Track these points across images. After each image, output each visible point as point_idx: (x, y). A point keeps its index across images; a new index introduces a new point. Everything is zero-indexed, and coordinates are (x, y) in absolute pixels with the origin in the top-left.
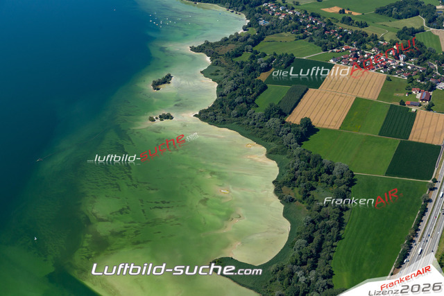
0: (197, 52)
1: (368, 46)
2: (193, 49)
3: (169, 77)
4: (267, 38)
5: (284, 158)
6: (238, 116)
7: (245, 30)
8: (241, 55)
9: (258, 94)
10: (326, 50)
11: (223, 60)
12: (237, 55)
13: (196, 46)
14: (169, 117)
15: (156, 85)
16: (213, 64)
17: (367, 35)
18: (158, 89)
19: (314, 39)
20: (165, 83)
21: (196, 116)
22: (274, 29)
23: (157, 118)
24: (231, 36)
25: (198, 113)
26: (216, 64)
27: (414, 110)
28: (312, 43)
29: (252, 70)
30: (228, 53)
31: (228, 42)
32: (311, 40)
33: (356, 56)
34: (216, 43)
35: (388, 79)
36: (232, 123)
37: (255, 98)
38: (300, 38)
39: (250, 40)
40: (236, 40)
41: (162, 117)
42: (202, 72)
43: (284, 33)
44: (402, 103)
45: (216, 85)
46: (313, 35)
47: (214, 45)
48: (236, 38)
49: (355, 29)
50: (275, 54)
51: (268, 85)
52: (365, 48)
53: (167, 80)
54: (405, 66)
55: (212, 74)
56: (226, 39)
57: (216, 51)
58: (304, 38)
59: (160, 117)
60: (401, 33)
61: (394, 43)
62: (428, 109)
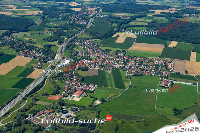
1: (32, 50)
10: (17, 51)
19: (16, 48)
22: (3, 45)
27: (34, 69)
28: (14, 49)
35: (33, 60)
38: (11, 48)
43: (6, 46)
49: (31, 44)
60: (45, 46)
61: (41, 49)
62: (39, 68)
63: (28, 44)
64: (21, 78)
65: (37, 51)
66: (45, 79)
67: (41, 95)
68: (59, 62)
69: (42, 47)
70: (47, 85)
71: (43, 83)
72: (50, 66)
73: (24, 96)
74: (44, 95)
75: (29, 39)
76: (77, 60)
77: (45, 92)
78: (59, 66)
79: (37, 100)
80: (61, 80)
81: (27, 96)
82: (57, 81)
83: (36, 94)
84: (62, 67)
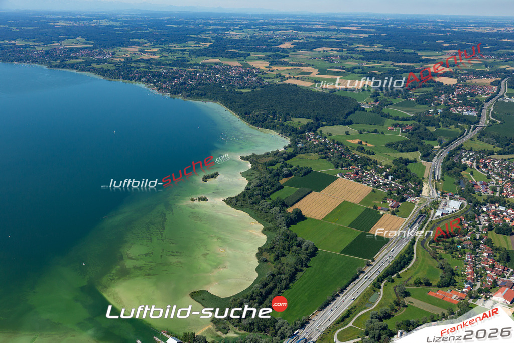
0: (244, 160)
1: (369, 168)
2: (243, 158)
3: (217, 174)
4: (299, 156)
5: (273, 234)
6: (253, 204)
7: (285, 149)
8: (274, 165)
9: (274, 191)
10: (337, 167)
11: (260, 167)
12: (271, 165)
13: (245, 156)
14: (205, 199)
15: (205, 179)
16: (251, 169)
17: (371, 160)
18: (206, 181)
19: (333, 160)
20: (212, 177)
21: (224, 201)
22: (306, 150)
23: (196, 199)
24: (272, 152)
25: (226, 199)
26: (253, 169)
27: (382, 213)
28: (330, 162)
29: (277, 175)
30: (266, 163)
31: (269, 155)
32: (330, 160)
33: (357, 173)
34: (260, 155)
35: (374, 191)
36: (247, 208)
37: (271, 194)
38: (322, 158)
39: (284, 155)
40: (275, 154)
41: (200, 199)
42: (241, 173)
43: (312, 154)
44: (376, 208)
45: (248, 182)
46: (333, 157)
47: (257, 157)
48: (276, 154)
49: (363, 155)
50: (298, 166)
51: (285, 186)
52: (366, 169)
53: (214, 176)
54: (390, 184)
55: (248, 175)
56: (268, 153)
57: (258, 161)
58: (325, 158)
59: (199, 199)
60: (395, 161)
61: (388, 167)
62: (393, 213)
63: (358, 154)
64: (358, 232)
65: (380, 172)
66: (413, 242)
67: (412, 281)
68: (435, 205)
69: (388, 162)
70: (420, 259)
71: (409, 251)
72: (415, 210)
73: (375, 277)
74: (418, 283)
75: (357, 141)
76: (477, 204)
77: (421, 275)
78: (439, 213)
79: (407, 294)
80: (451, 249)
81: (380, 280)
82: (441, 252)
83: (399, 277)
84: (446, 217)
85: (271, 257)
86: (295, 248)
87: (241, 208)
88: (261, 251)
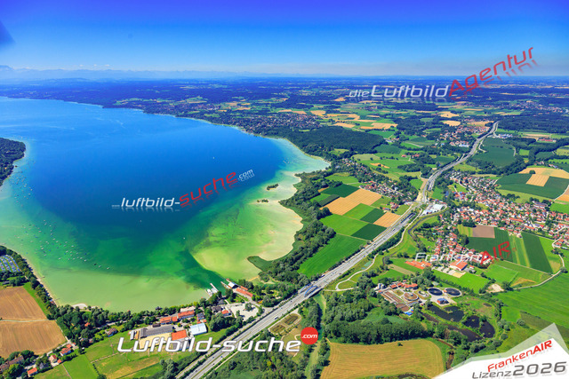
1: (382, 182)
2: (296, 175)
3: (277, 185)
4: (335, 174)
5: (308, 223)
6: (297, 204)
7: (326, 169)
8: (317, 180)
9: (314, 197)
10: (360, 182)
11: (307, 181)
12: (315, 180)
13: (298, 174)
15: (269, 188)
17: (384, 177)
19: (358, 176)
20: (273, 187)
21: (279, 202)
22: (341, 170)
23: (261, 201)
24: (317, 171)
26: (302, 182)
27: (385, 211)
28: (356, 178)
29: (318, 186)
30: (311, 178)
33: (373, 186)
34: (308, 173)
35: (382, 197)
36: (293, 207)
37: (311, 198)
38: (351, 175)
39: (325, 173)
40: (319, 173)
43: (345, 173)
44: (381, 208)
45: (297, 190)
46: (359, 174)
47: (306, 174)
49: (380, 173)
50: (333, 181)
51: (321, 194)
52: (380, 183)
53: (275, 186)
54: (395, 193)
55: (298, 186)
56: (314, 172)
57: (306, 177)
58: (353, 175)
59: (263, 200)
60: (401, 178)
61: (396, 182)
62: (393, 212)
63: (376, 173)
64: (366, 223)
65: (389, 185)
66: (402, 231)
67: (396, 255)
68: (424, 206)
69: (397, 178)
70: (405, 241)
71: (399, 236)
72: (408, 211)
73: (370, 252)
74: (400, 256)
75: (377, 164)
76: (454, 207)
77: (402, 252)
78: (425, 212)
79: (390, 262)
80: (428, 236)
81: (375, 253)
82: (421, 237)
83: (388, 252)
84: (430, 215)
85: (303, 237)
86: (320, 232)
87: (290, 206)
88: (298, 233)
